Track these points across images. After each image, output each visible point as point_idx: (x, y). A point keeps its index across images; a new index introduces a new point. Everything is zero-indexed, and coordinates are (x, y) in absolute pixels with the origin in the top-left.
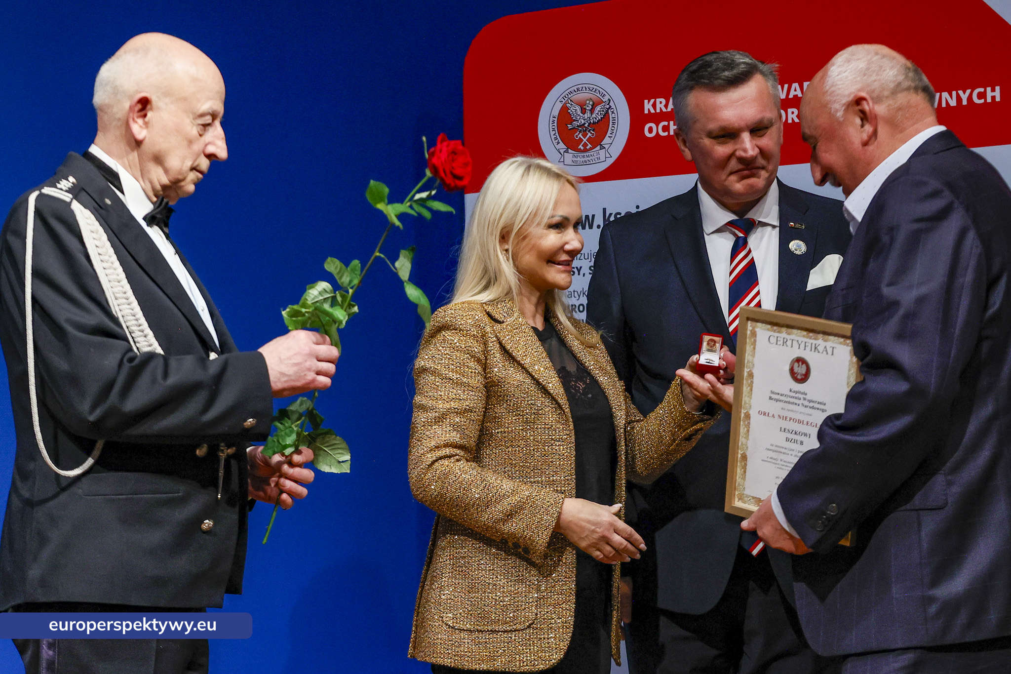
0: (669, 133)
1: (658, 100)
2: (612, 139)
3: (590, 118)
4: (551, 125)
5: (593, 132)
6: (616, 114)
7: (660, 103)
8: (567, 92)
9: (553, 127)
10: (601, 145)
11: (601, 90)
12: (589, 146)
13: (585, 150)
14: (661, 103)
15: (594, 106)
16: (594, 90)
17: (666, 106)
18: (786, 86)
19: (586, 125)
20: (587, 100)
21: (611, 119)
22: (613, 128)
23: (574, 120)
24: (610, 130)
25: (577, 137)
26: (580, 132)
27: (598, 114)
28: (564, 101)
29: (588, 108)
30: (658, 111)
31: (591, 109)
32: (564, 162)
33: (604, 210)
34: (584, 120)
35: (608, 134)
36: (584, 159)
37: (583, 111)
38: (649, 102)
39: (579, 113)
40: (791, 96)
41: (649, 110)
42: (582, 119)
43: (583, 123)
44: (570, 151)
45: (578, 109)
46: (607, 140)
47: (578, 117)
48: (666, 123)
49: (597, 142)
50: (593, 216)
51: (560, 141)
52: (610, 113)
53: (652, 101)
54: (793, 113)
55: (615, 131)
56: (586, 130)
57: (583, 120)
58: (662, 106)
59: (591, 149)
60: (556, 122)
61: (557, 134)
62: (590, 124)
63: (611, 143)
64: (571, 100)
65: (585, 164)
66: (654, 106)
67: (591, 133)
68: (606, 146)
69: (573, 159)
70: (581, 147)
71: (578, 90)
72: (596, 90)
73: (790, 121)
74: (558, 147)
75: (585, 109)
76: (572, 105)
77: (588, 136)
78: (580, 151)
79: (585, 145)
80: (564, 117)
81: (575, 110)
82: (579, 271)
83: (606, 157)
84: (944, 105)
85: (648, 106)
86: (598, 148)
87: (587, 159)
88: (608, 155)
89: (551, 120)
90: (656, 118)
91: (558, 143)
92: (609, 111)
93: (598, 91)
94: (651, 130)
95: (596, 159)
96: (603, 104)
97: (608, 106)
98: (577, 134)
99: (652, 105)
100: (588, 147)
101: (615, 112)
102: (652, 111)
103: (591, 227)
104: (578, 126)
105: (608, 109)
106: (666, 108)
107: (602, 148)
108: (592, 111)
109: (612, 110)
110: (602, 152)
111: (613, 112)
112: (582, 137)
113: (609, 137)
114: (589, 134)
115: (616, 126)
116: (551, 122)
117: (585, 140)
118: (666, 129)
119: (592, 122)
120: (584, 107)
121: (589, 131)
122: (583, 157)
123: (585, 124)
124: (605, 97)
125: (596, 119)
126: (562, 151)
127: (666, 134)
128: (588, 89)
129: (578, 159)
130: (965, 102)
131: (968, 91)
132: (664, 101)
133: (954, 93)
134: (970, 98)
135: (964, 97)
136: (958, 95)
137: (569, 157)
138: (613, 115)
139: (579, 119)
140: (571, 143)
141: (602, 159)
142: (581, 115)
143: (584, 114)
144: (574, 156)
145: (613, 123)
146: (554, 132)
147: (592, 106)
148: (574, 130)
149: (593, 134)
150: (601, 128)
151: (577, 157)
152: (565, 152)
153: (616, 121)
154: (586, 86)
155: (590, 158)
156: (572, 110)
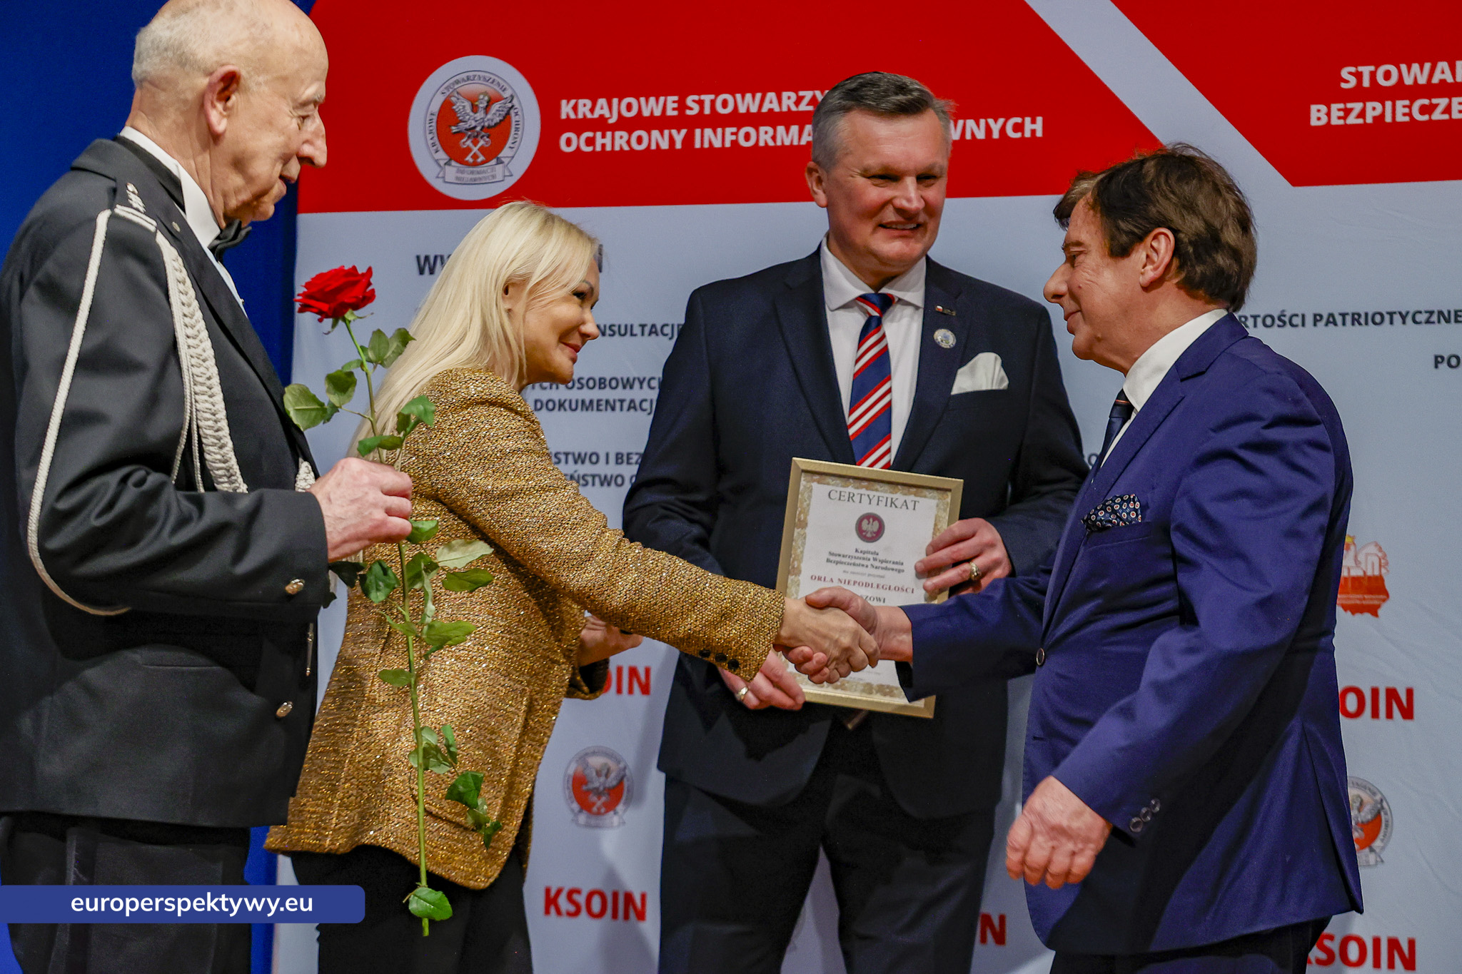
0: (594, 148)
1: (581, 102)
2: (514, 150)
3: (483, 119)
4: (428, 125)
5: (487, 140)
6: (521, 117)
7: (584, 106)
8: (452, 80)
9: (431, 128)
10: (498, 159)
11: (500, 81)
12: (481, 158)
13: (475, 164)
15: (491, 103)
16: (491, 81)
17: (592, 110)
18: (759, 95)
19: (478, 129)
20: (482, 93)
21: (513, 124)
22: (516, 136)
23: (461, 121)
24: (511, 137)
25: (464, 143)
26: (469, 137)
27: (495, 115)
28: (448, 93)
29: (481, 105)
30: (580, 116)
31: (487, 106)
32: (444, 177)
34: (476, 121)
35: (509, 144)
36: (474, 176)
37: (475, 109)
39: (469, 110)
40: (765, 110)
41: (568, 116)
42: (472, 120)
44: (453, 163)
45: (468, 105)
46: (505, 153)
47: (468, 117)
48: (590, 134)
49: (492, 153)
51: (440, 148)
52: (513, 114)
53: (573, 102)
54: (766, 133)
55: (518, 140)
56: (477, 136)
57: (473, 122)
58: (586, 110)
59: (483, 163)
60: (435, 121)
61: (436, 138)
62: (483, 127)
63: (513, 157)
64: (458, 93)
65: (474, 183)
66: (575, 108)
67: (484, 141)
68: (507, 161)
69: (460, 175)
70: (469, 159)
71: (469, 79)
72: (493, 81)
73: (761, 144)
74: (438, 156)
75: (477, 105)
76: (458, 99)
77: (480, 145)
78: (467, 164)
79: (475, 156)
80: (447, 115)
81: (462, 106)
83: (504, 176)
84: (968, 137)
85: (566, 109)
86: (494, 162)
87: (477, 176)
88: (507, 173)
89: (428, 119)
90: (579, 126)
91: (437, 151)
92: (511, 111)
93: (495, 83)
94: (570, 143)
95: (490, 178)
96: (503, 101)
97: (510, 105)
98: (464, 140)
99: (572, 108)
100: (480, 160)
101: (520, 113)
102: (572, 116)
104: (467, 130)
105: (510, 108)
106: (592, 114)
107: (500, 162)
108: (487, 109)
109: (516, 111)
110: (501, 165)
111: (516, 114)
112: (471, 145)
113: (510, 147)
114: (481, 143)
115: (519, 133)
116: (428, 122)
117: (475, 149)
118: (590, 142)
119: (486, 125)
120: (476, 103)
121: (482, 138)
122: (472, 173)
123: (475, 127)
124: (506, 92)
125: (492, 121)
128: (482, 78)
129: (465, 176)
130: (996, 135)
131: (1001, 121)
132: (589, 103)
133: (982, 122)
134: (1003, 130)
135: (996, 128)
136: (987, 124)
137: (452, 171)
138: (517, 118)
139: (469, 119)
140: (456, 154)
141: (499, 177)
142: (472, 114)
143: (476, 113)
144: (458, 171)
145: (517, 129)
146: (431, 136)
147: (488, 102)
148: (460, 134)
149: (487, 142)
150: (499, 134)
151: (462, 172)
152: (445, 164)
153: (521, 126)
154: (481, 73)
155: (482, 175)
156: (458, 107)
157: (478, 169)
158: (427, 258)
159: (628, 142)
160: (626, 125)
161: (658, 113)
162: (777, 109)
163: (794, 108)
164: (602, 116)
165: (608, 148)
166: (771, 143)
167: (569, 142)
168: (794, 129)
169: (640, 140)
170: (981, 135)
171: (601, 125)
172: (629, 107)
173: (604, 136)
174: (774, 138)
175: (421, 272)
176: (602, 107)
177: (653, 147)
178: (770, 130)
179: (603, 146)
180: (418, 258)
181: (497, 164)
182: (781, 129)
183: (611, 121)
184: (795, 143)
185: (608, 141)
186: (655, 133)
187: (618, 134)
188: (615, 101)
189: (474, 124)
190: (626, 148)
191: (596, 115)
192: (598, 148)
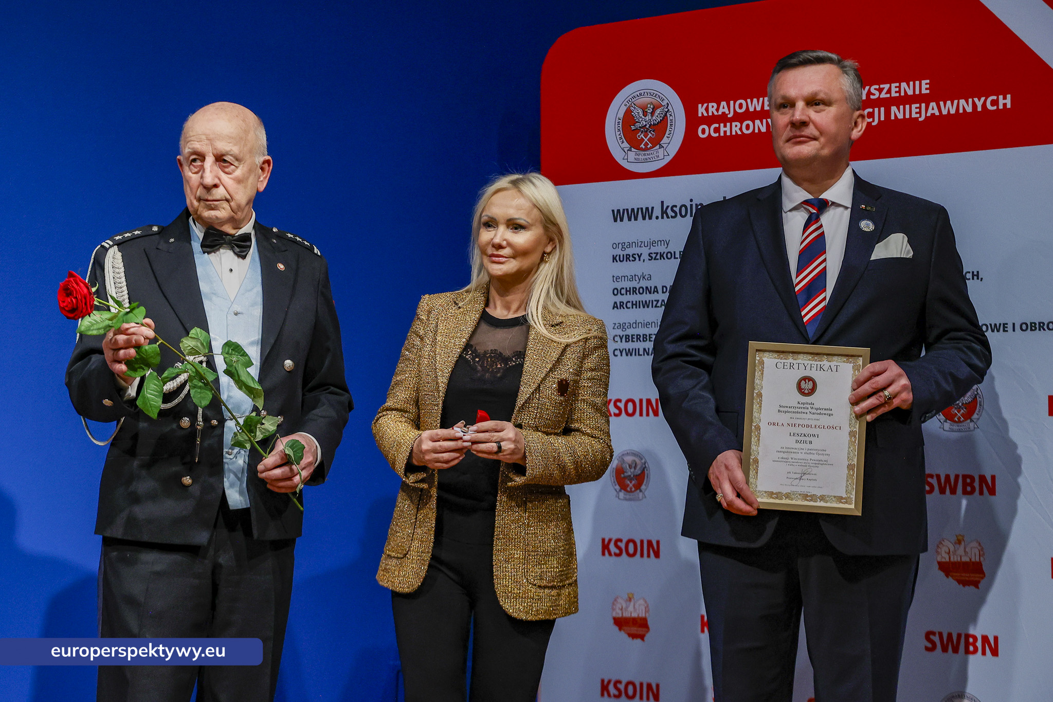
0: (719, 134)
1: (710, 105)
2: (670, 139)
3: (650, 120)
4: (616, 126)
5: (653, 133)
8: (630, 97)
9: (619, 128)
10: (660, 144)
11: (660, 95)
12: (650, 145)
13: (646, 149)
14: (713, 107)
15: (654, 109)
16: (654, 95)
17: (717, 110)
19: (647, 127)
20: (649, 104)
21: (669, 122)
22: (671, 129)
23: (637, 122)
24: (668, 130)
25: (639, 136)
26: (642, 132)
27: (658, 116)
28: (628, 105)
29: (649, 111)
30: (710, 114)
31: (652, 112)
32: (627, 159)
33: (662, 202)
35: (667, 135)
36: (646, 157)
37: (645, 114)
38: (702, 106)
39: (641, 115)
41: (702, 114)
42: (643, 121)
44: (633, 149)
45: (640, 111)
46: (665, 140)
47: (641, 119)
48: (717, 125)
49: (656, 142)
50: (653, 208)
51: (624, 141)
52: (668, 116)
53: (705, 105)
55: (672, 132)
56: (647, 131)
57: (644, 122)
58: (714, 110)
59: (651, 148)
60: (621, 123)
61: (622, 134)
62: (651, 125)
63: (669, 143)
64: (634, 104)
65: (646, 161)
66: (707, 109)
67: (651, 134)
68: (665, 146)
69: (636, 157)
70: (642, 146)
71: (641, 94)
72: (656, 95)
74: (623, 146)
75: (647, 112)
76: (635, 108)
77: (649, 136)
78: (642, 149)
79: (646, 144)
80: (628, 119)
81: (637, 113)
82: (639, 257)
83: (664, 156)
84: (961, 111)
85: (701, 110)
86: (658, 147)
88: (666, 154)
89: (617, 122)
90: (709, 120)
91: (623, 142)
92: (668, 114)
93: (657, 96)
94: (704, 132)
95: (656, 157)
96: (662, 108)
97: (666, 110)
98: (640, 134)
99: (705, 109)
100: (649, 147)
101: (673, 115)
102: (705, 114)
103: (650, 218)
104: (640, 127)
105: (667, 112)
106: (717, 112)
107: (661, 147)
108: (652, 114)
109: (670, 113)
110: (661, 151)
111: (671, 115)
112: (643, 137)
113: (667, 137)
114: (650, 135)
115: (673, 128)
116: (617, 124)
117: (646, 140)
118: (717, 130)
119: (652, 124)
120: (646, 110)
121: (650, 132)
122: (645, 155)
123: (646, 125)
124: (664, 101)
125: (656, 121)
126: (626, 150)
127: (717, 135)
128: (649, 94)
129: (640, 157)
130: (979, 109)
131: (983, 99)
132: (715, 105)
133: (970, 100)
134: (984, 105)
135: (979, 104)
136: (973, 101)
137: (632, 155)
138: (671, 118)
140: (633, 142)
141: (661, 157)
142: (643, 117)
143: (645, 117)
144: (637, 154)
145: (671, 125)
146: (619, 132)
147: (652, 109)
148: (637, 130)
150: (660, 129)
151: (639, 155)
152: (628, 150)
153: (674, 123)
154: (648, 91)
155: (651, 156)
156: (635, 113)
157: (648, 153)
158: (619, 211)
159: (741, 129)
160: (739, 118)
161: (758, 109)
164: (724, 113)
165: (728, 134)
167: (703, 131)
169: (748, 127)
170: (969, 109)
171: (723, 119)
172: (741, 106)
173: (725, 126)
175: (615, 220)
176: (724, 108)
177: (756, 131)
179: (725, 132)
180: (613, 211)
183: (729, 116)
185: (728, 129)
186: (757, 122)
187: (734, 124)
188: (732, 102)
189: (644, 123)
190: (739, 133)
191: (720, 113)
192: (722, 134)
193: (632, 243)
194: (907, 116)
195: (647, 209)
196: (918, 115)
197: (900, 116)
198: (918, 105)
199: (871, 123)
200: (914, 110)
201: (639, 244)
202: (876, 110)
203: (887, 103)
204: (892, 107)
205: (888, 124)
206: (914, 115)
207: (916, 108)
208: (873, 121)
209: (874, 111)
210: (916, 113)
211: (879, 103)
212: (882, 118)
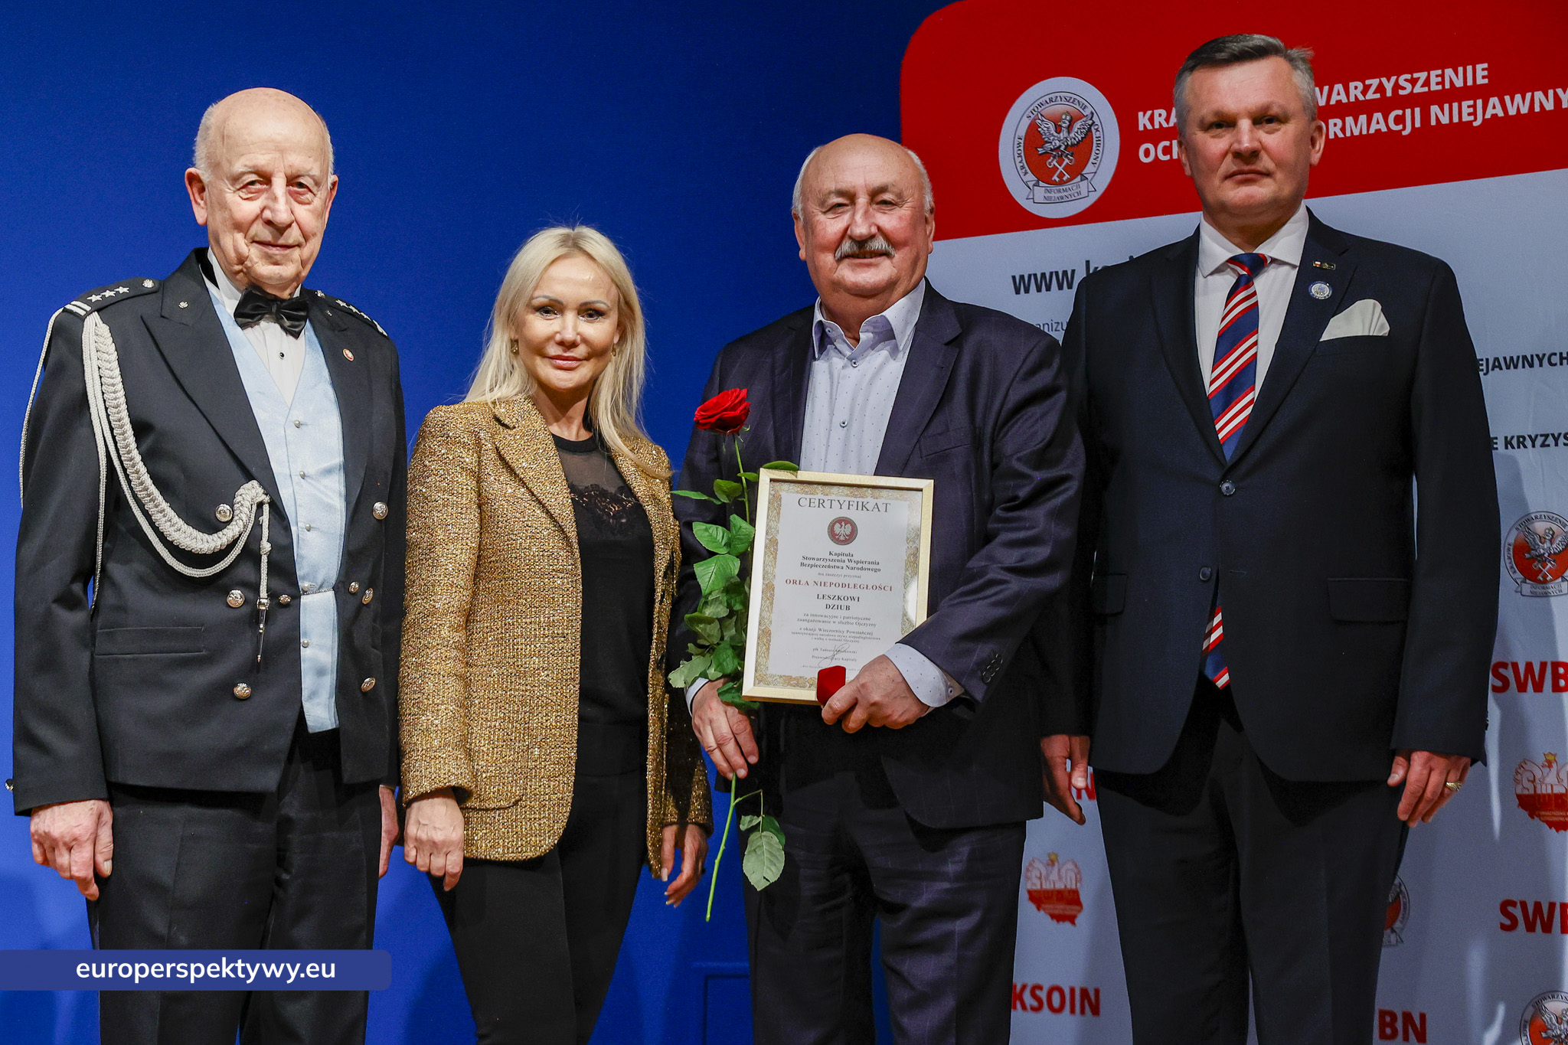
0: (1171, 156)
1: (1157, 112)
2: (1096, 166)
3: (1066, 138)
4: (1016, 149)
5: (1071, 158)
6: (1101, 131)
8: (1036, 104)
9: (1019, 152)
10: (1082, 175)
11: (1081, 100)
12: (1067, 176)
13: (1062, 183)
14: (1160, 115)
15: (1072, 122)
16: (1071, 101)
17: (1167, 120)
18: (1326, 88)
19: (1062, 148)
20: (1064, 113)
21: (1095, 140)
22: (1097, 152)
23: (1047, 142)
24: (1093, 153)
25: (1050, 164)
26: (1054, 158)
27: (1077, 133)
28: (1033, 116)
29: (1064, 125)
30: (1157, 126)
31: (1069, 126)
32: (1033, 199)
33: (1088, 262)
34: (1060, 141)
35: (1092, 160)
36: (1061, 194)
37: (1058, 129)
38: (1144, 116)
39: (1053, 131)
40: (1333, 102)
41: (1144, 125)
42: (1056, 140)
43: (1058, 145)
44: (1041, 184)
45: (1051, 126)
46: (1089, 168)
47: (1052, 138)
48: (1167, 143)
49: (1076, 171)
50: (1073, 271)
51: (1028, 171)
52: (1094, 131)
53: (1149, 113)
54: (1335, 125)
55: (1100, 156)
56: (1062, 155)
57: (1057, 142)
58: (1162, 120)
59: (1069, 180)
60: (1022, 145)
61: (1024, 161)
62: (1067, 146)
63: (1095, 174)
64: (1042, 115)
65: (1061, 201)
66: (1151, 120)
67: (1069, 159)
68: (1089, 177)
69: (1046, 195)
70: (1055, 178)
71: (1051, 100)
72: (1074, 101)
73: (1332, 136)
74: (1026, 179)
75: (1061, 126)
76: (1043, 121)
77: (1065, 163)
78: (1054, 183)
79: (1061, 175)
80: (1033, 138)
81: (1047, 128)
83: (1089, 192)
84: (1537, 109)
85: (1143, 120)
86: (1078, 178)
88: (1092, 189)
89: (1016, 143)
90: (1156, 136)
91: (1026, 173)
92: (1092, 128)
93: (1077, 102)
94: (1149, 153)
95: (1076, 195)
96: (1084, 119)
97: (1090, 122)
98: (1050, 161)
99: (1149, 120)
100: (1065, 179)
101: (1100, 129)
102: (1149, 127)
104: (1051, 150)
105: (1091, 126)
106: (1168, 123)
107: (1084, 178)
108: (1070, 128)
109: (1096, 127)
110: (1083, 184)
111: (1097, 130)
112: (1057, 165)
113: (1092, 163)
114: (1067, 161)
115: (1101, 149)
116: (1016, 146)
117: (1061, 168)
118: (1167, 150)
120: (1060, 124)
121: (1066, 157)
122: (1059, 191)
123: (1060, 146)
124: (1086, 110)
125: (1075, 139)
126: (1031, 184)
127: (1168, 157)
128: (1063, 99)
129: (1053, 195)
132: (1164, 113)
133: (1551, 93)
136: (1556, 94)
137: (1040, 192)
138: (1098, 134)
139: (1053, 140)
140: (1042, 173)
141: (1084, 193)
142: (1056, 134)
143: (1059, 133)
144: (1046, 191)
145: (1098, 145)
146: (1020, 159)
147: (1070, 122)
148: (1047, 154)
149: (1071, 160)
150: (1082, 151)
151: (1050, 192)
152: (1034, 185)
153: (1102, 142)
154: (1062, 94)
155: (1069, 192)
156: (1043, 129)
157: (1064, 188)
158: (1022, 277)
162: (1345, 100)
163: (1361, 98)
166: (1340, 135)
167: (1147, 153)
168: (1363, 118)
170: (1550, 106)
174: (1343, 130)
175: (1018, 292)
178: (1339, 122)
180: (1014, 278)
181: (1082, 180)
182: (1349, 120)
184: (1364, 132)
189: (1058, 144)
193: (1044, 325)
194: (1456, 120)
195: (1065, 273)
196: (1472, 118)
197: (1445, 120)
198: (1471, 102)
199: (1400, 131)
200: (1466, 110)
201: (1055, 326)
202: (1408, 111)
203: (1424, 101)
204: (1432, 107)
205: (1427, 131)
206: (1466, 118)
207: (1469, 107)
208: (1404, 128)
209: (1404, 113)
210: (1469, 114)
211: (1412, 101)
212: (1418, 124)
